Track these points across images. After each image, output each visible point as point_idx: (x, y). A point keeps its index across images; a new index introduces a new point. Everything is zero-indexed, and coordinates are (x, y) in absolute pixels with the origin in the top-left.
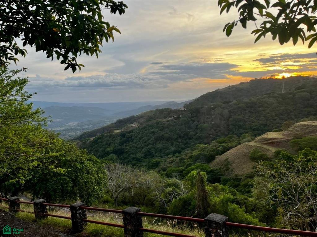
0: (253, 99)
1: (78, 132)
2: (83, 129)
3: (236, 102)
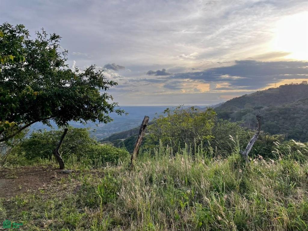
0: (286, 105)
1: (105, 133)
2: (110, 131)
3: (268, 108)
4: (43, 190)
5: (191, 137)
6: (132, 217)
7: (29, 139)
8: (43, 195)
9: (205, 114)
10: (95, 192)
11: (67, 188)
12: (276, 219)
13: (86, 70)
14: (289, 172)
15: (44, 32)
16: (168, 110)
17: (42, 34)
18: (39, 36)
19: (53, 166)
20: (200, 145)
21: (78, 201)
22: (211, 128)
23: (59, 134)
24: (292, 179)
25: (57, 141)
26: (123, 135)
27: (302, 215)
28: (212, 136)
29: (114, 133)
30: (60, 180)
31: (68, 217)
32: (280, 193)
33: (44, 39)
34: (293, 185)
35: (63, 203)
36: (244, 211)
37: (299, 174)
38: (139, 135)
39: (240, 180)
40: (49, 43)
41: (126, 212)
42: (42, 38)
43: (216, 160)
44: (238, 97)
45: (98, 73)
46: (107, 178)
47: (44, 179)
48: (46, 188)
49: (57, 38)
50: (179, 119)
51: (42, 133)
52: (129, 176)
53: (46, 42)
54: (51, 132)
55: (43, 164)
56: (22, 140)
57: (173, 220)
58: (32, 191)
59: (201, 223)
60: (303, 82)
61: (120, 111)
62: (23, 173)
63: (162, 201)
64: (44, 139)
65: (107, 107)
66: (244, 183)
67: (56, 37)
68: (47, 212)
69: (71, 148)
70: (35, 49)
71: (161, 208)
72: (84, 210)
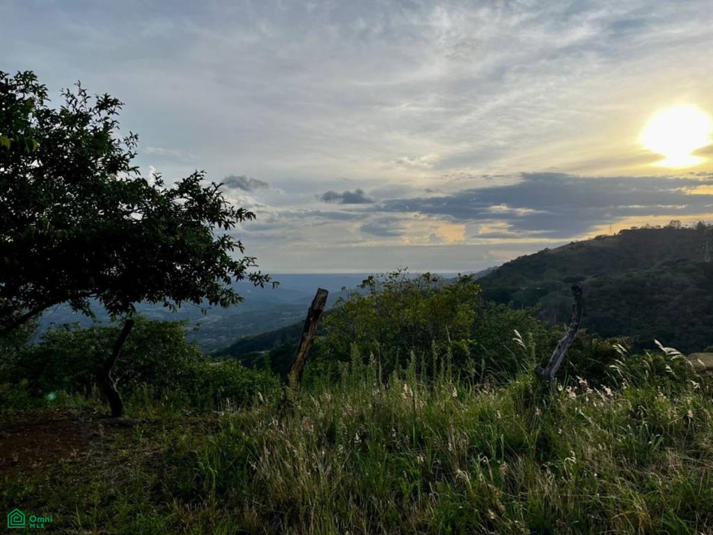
0: (635, 275)
1: (222, 337)
2: (233, 332)
3: (595, 279)
4: (70, 463)
5: (423, 343)
6: (286, 519)
7: (39, 346)
8: (71, 474)
9: (457, 290)
10: (197, 466)
11: (130, 458)
12: (621, 516)
13: (182, 181)
14: (645, 415)
15: (82, 92)
16: (371, 282)
17: (76, 95)
18: (70, 99)
19: (94, 411)
20: (445, 355)
21: (157, 488)
22: (470, 322)
23: (112, 335)
24: (654, 429)
25: (105, 352)
26: (264, 341)
27: (679, 508)
28: (471, 341)
29: (243, 337)
30: (112, 441)
31: (132, 525)
32: (627, 461)
33: (82, 108)
34: (655, 443)
35: (119, 492)
36: (547, 500)
37: (669, 418)
38: (305, 334)
39: (538, 432)
40: (92, 117)
41: (273, 510)
42: (76, 104)
43: (482, 392)
44: (529, 254)
45: (211, 189)
46: (228, 433)
47: (74, 439)
48: (79, 459)
49: (114, 106)
50: (396, 300)
51: (70, 333)
52: (280, 426)
53: (86, 115)
54: (92, 330)
55: (71, 405)
56: (22, 349)
57: (384, 524)
58: (43, 466)
59: (450, 529)
60: (672, 222)
61: (259, 278)
62: (21, 426)
63: (358, 482)
64: (74, 348)
65: (228, 268)
66: (545, 440)
67: (109, 102)
68: (79, 513)
69: (141, 369)
70: (59, 129)
71: (355, 497)
72: (171, 506)
